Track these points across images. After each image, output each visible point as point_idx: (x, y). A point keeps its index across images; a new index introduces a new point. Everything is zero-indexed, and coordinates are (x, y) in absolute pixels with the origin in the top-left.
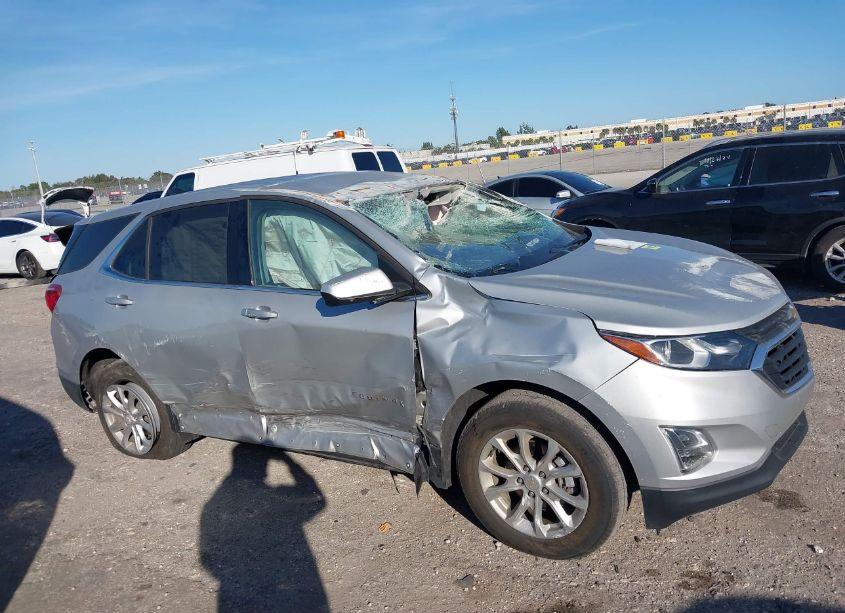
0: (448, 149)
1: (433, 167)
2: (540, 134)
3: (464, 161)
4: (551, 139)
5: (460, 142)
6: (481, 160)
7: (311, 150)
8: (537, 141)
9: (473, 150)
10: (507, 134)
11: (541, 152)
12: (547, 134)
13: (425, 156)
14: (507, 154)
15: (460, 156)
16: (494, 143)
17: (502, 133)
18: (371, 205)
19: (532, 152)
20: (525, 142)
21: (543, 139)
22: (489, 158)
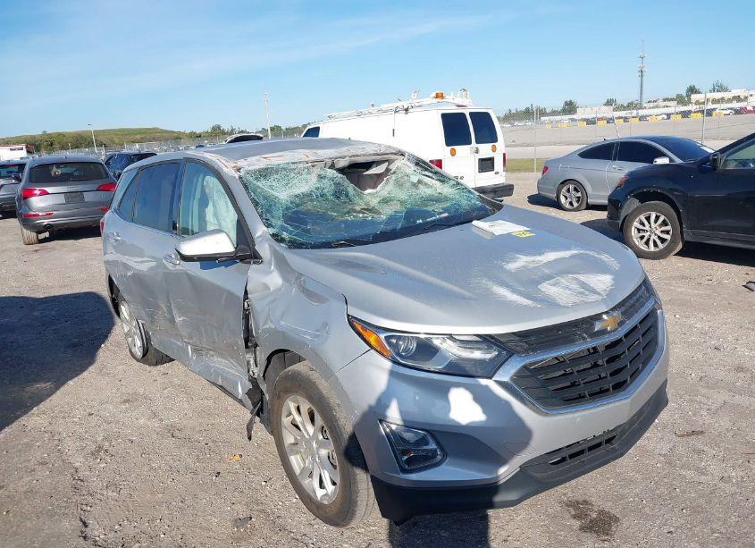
0: (630, 106)
1: (608, 122)
2: (735, 92)
3: (642, 118)
4: (746, 98)
5: (645, 99)
6: (660, 117)
7: (407, 110)
8: (730, 101)
9: (657, 107)
10: (697, 92)
11: (728, 112)
12: (742, 93)
13: (608, 112)
14: (690, 112)
15: (641, 112)
16: (680, 100)
17: (692, 90)
18: (264, 173)
19: (717, 111)
20: (715, 101)
21: (738, 99)
22: (669, 116)
